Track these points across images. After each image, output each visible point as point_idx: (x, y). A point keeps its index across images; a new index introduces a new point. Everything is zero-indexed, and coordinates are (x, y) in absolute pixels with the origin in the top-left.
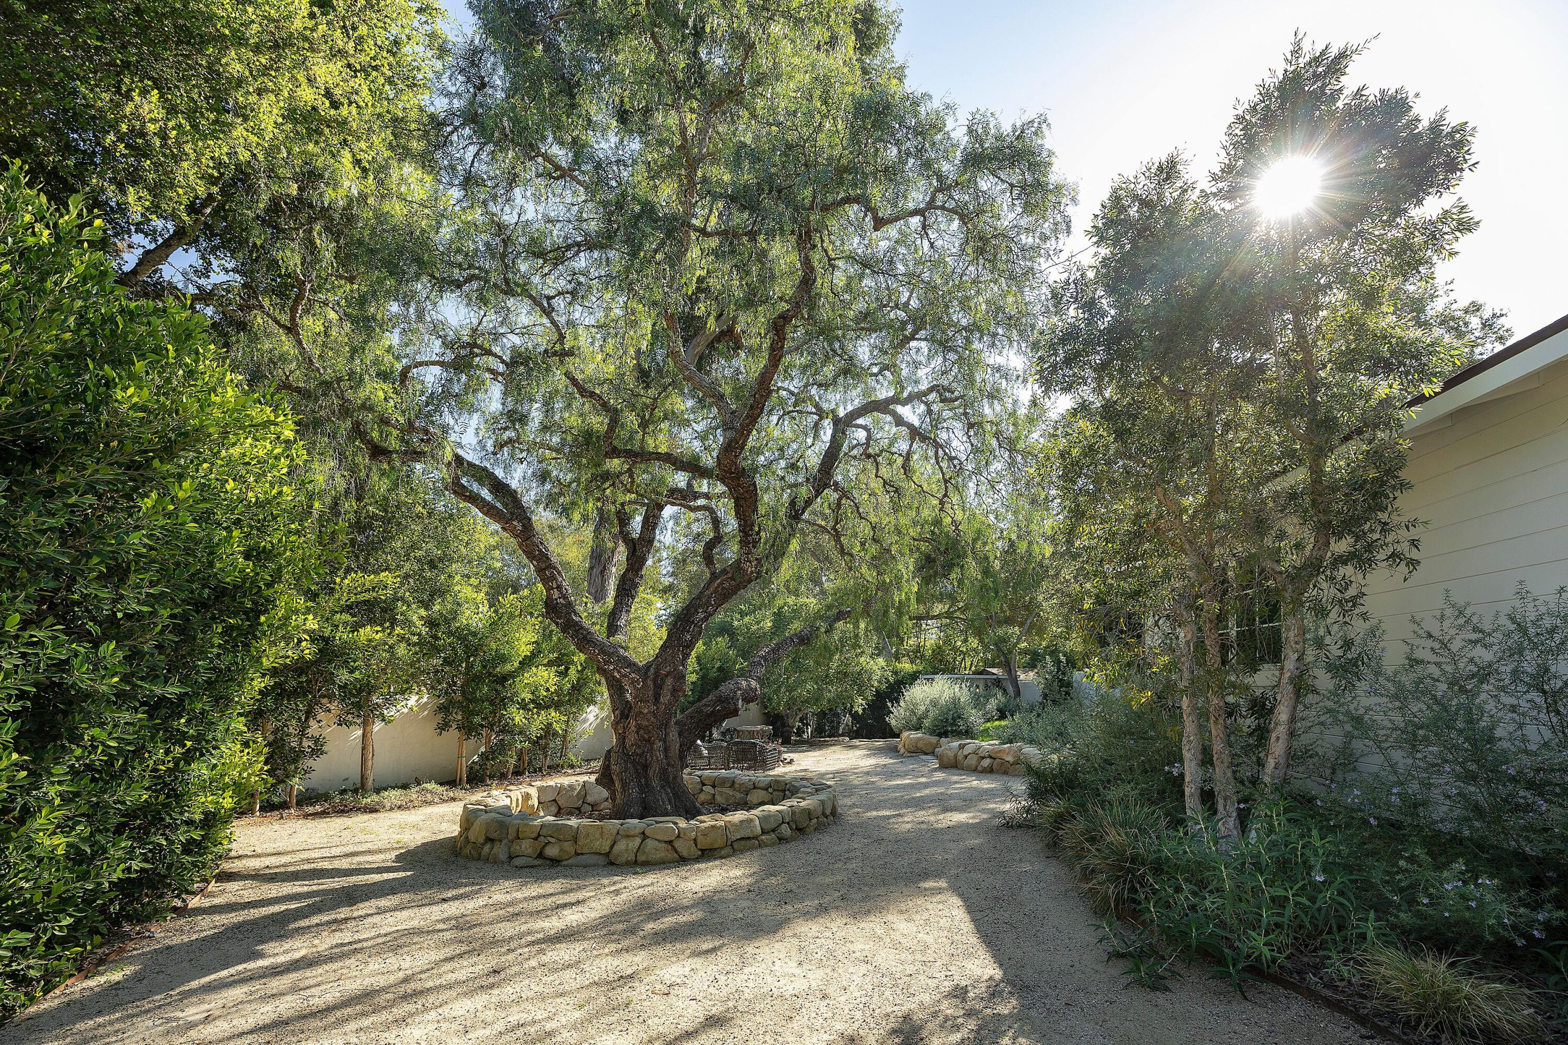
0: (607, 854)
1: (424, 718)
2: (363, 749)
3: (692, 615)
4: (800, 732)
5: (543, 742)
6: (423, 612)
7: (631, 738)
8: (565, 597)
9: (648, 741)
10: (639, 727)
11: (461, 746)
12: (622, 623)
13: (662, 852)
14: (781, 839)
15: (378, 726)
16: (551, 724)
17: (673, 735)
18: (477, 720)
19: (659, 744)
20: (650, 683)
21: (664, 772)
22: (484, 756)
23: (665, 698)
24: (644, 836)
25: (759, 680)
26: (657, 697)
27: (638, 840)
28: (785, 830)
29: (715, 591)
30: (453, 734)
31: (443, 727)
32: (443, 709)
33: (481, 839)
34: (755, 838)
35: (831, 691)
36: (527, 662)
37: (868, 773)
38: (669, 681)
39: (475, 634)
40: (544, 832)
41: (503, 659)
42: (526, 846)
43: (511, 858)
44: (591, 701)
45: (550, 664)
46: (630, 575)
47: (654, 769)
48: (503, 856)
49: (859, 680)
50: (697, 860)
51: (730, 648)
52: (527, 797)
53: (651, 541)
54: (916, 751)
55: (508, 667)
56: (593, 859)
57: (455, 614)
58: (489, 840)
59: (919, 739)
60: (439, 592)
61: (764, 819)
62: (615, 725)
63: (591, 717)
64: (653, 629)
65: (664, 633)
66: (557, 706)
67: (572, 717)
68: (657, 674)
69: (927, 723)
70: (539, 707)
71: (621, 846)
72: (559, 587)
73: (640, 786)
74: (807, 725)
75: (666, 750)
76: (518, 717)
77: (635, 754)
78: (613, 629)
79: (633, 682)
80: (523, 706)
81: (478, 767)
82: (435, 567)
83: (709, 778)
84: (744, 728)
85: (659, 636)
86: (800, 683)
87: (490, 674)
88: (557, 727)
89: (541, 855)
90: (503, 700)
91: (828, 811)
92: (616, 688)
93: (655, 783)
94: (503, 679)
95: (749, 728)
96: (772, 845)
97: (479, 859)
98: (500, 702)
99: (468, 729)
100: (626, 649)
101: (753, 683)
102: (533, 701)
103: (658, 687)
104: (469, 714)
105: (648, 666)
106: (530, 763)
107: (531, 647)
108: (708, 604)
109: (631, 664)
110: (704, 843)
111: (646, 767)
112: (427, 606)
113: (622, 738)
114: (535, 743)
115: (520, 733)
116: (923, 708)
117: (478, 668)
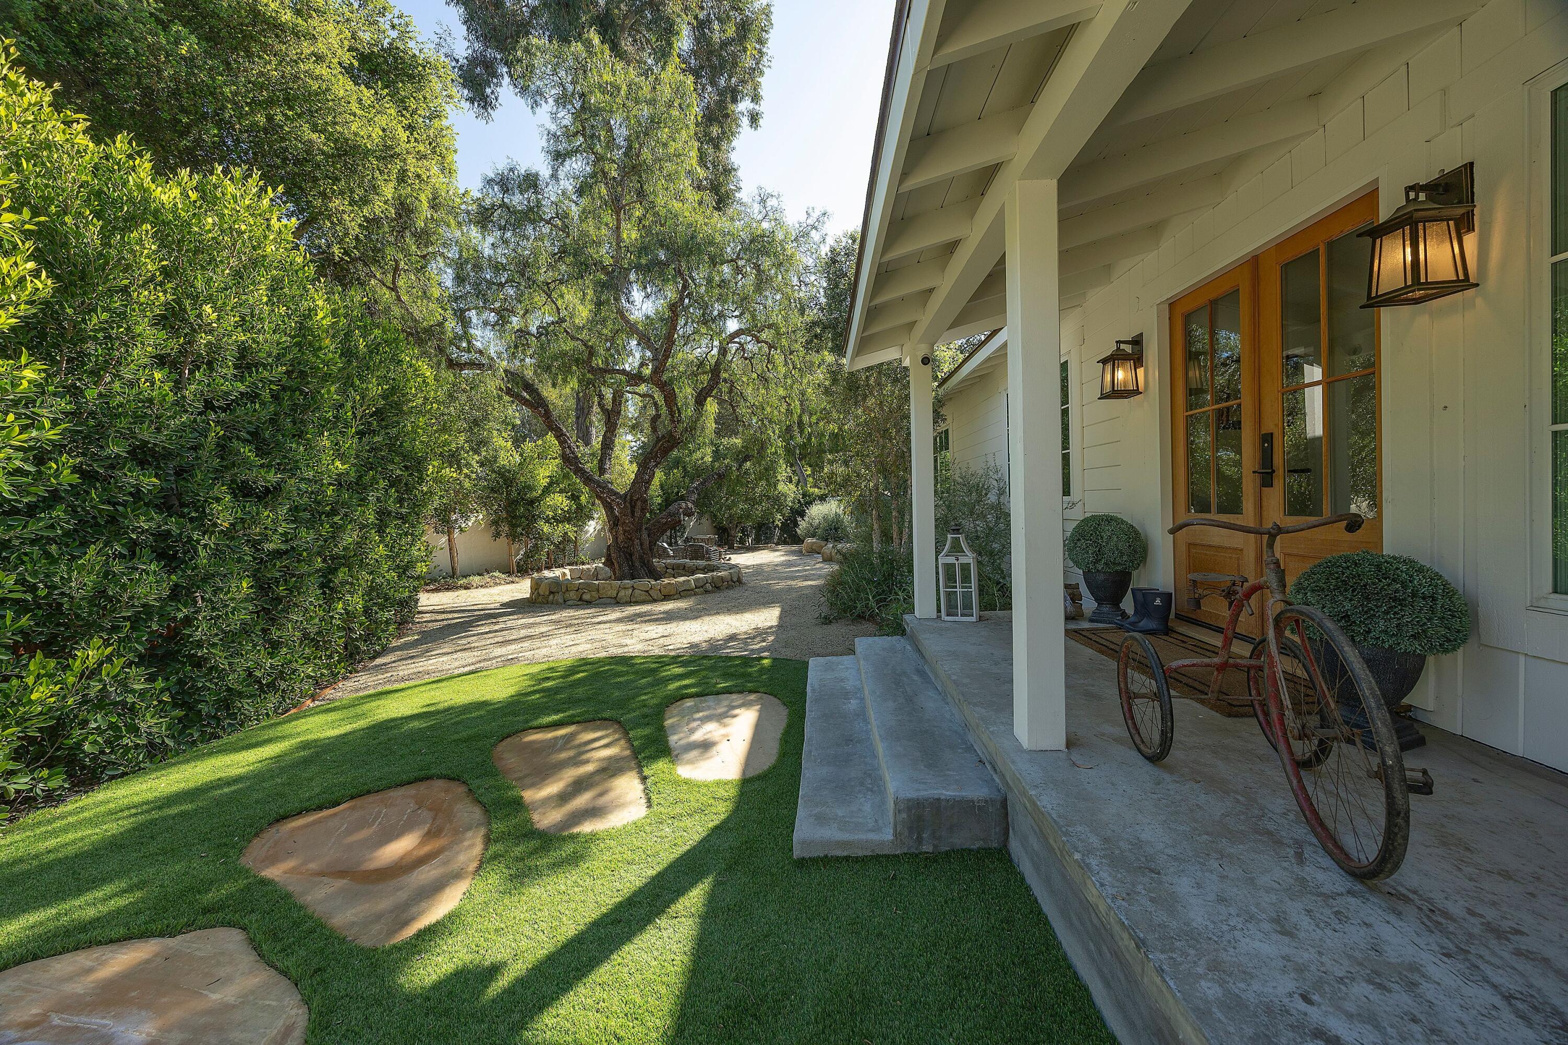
0: (615, 598)
1: (482, 530)
2: (450, 550)
3: (648, 464)
4: (742, 541)
5: (561, 546)
6: (476, 457)
7: (621, 538)
8: (573, 453)
9: (631, 539)
10: (625, 531)
11: (510, 549)
12: (607, 466)
13: (644, 597)
14: (707, 592)
15: (456, 533)
16: (566, 533)
17: (645, 535)
18: (519, 530)
19: (637, 542)
20: (628, 505)
21: (641, 558)
22: (526, 555)
23: (638, 513)
24: (634, 588)
25: (693, 502)
26: (633, 513)
27: (631, 590)
28: (708, 586)
29: (660, 449)
30: (503, 540)
31: (497, 535)
32: (495, 523)
33: (547, 593)
34: (692, 590)
35: (759, 511)
36: (547, 490)
37: (776, 565)
38: (639, 503)
39: (509, 471)
40: (581, 586)
41: (531, 488)
42: (572, 595)
43: (565, 601)
44: (591, 518)
45: (561, 491)
46: (608, 435)
47: (636, 557)
48: (561, 601)
49: (777, 501)
50: (662, 601)
51: (684, 477)
52: (564, 574)
53: (619, 413)
54: (813, 551)
55: (535, 494)
56: (609, 601)
57: (495, 458)
58: (551, 593)
59: (814, 543)
60: (483, 443)
61: (696, 580)
62: (611, 530)
63: (591, 530)
64: (627, 465)
65: (635, 467)
66: (569, 520)
67: (581, 528)
68: (631, 500)
69: (819, 531)
70: (558, 521)
71: (622, 593)
72: (569, 447)
73: (629, 566)
74: (748, 536)
75: (641, 544)
76: (546, 528)
77: (624, 547)
78: (602, 470)
79: (618, 504)
80: (547, 521)
81: (522, 563)
82: (478, 425)
83: (670, 564)
84: (698, 537)
85: (631, 470)
86: (734, 503)
87: (523, 499)
88: (572, 535)
89: (581, 599)
90: (533, 516)
91: (735, 579)
92: (608, 507)
93: (637, 564)
94: (532, 502)
95: (701, 537)
96: (702, 594)
97: (548, 603)
98: (533, 519)
99: (513, 536)
100: (612, 483)
101: (690, 505)
102: (553, 518)
103: (633, 507)
104: (513, 526)
105: (626, 495)
106: (555, 561)
107: (548, 480)
108: (656, 456)
109: (616, 494)
110: (665, 592)
111: (631, 555)
112: (476, 452)
113: (616, 538)
114: (557, 546)
115: (548, 539)
116: (817, 521)
117: (514, 494)
